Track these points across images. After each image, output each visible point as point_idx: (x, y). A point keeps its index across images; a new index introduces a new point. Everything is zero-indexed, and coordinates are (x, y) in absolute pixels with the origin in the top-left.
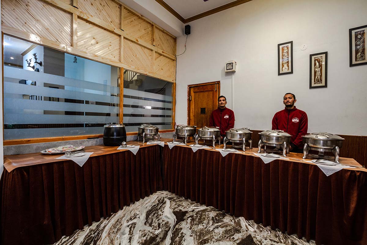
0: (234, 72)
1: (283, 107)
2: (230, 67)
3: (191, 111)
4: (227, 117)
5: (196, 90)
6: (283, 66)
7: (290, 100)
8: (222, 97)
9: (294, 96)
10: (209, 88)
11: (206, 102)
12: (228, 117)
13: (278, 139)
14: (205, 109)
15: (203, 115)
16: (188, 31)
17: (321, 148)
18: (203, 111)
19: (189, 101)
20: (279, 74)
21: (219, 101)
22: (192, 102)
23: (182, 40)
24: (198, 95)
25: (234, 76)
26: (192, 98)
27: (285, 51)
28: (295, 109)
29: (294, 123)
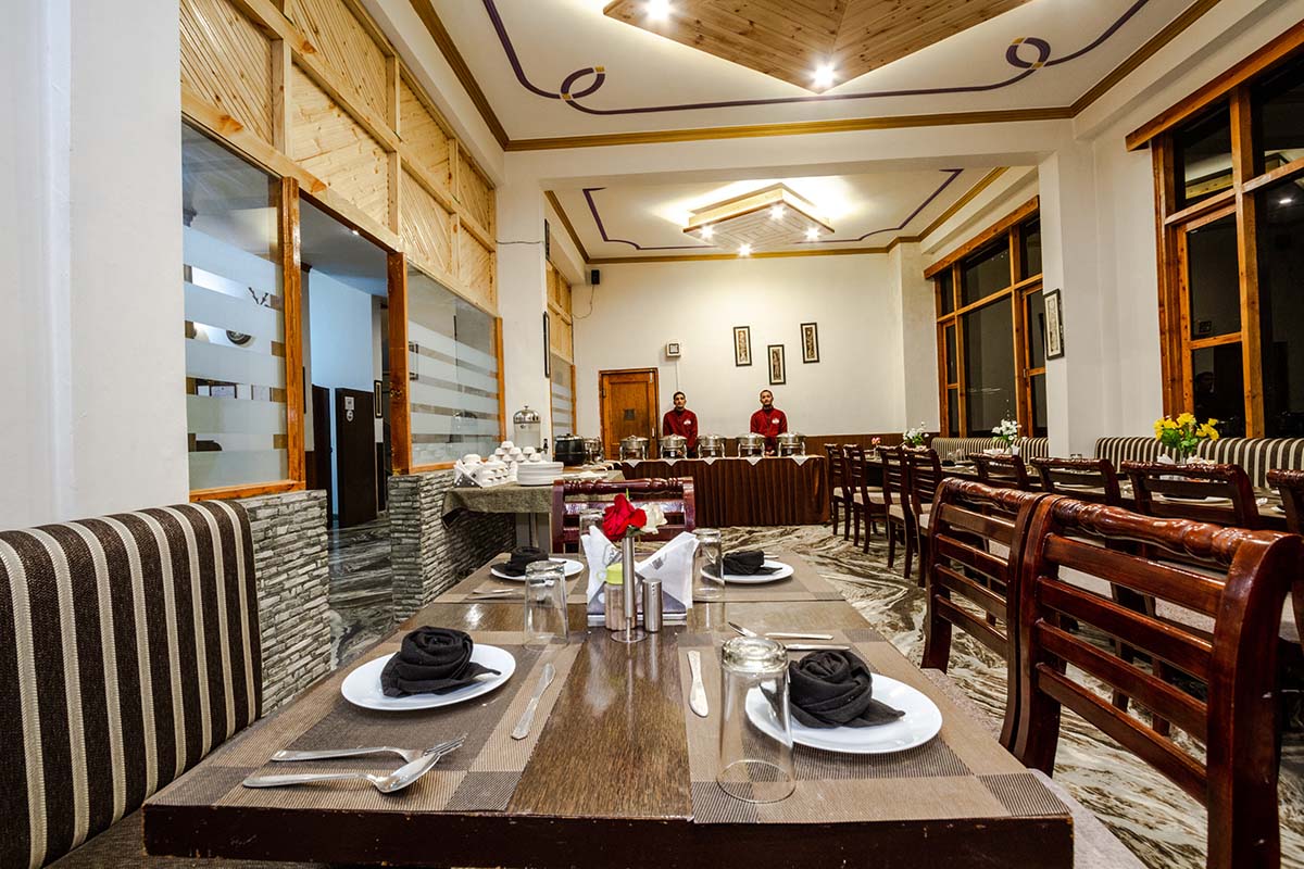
0: (679, 356)
2: (674, 349)
3: (606, 415)
4: (688, 422)
5: (615, 379)
6: (741, 356)
7: (769, 399)
8: (680, 393)
9: (771, 394)
10: (639, 377)
11: (633, 397)
12: (690, 422)
14: (633, 411)
15: (631, 422)
16: (595, 278)
17: (791, 445)
18: (628, 413)
19: (602, 397)
20: (738, 365)
21: (676, 399)
22: (606, 400)
23: (583, 292)
24: (619, 389)
25: (678, 363)
26: (607, 393)
27: (742, 336)
28: (773, 409)
29: (774, 425)
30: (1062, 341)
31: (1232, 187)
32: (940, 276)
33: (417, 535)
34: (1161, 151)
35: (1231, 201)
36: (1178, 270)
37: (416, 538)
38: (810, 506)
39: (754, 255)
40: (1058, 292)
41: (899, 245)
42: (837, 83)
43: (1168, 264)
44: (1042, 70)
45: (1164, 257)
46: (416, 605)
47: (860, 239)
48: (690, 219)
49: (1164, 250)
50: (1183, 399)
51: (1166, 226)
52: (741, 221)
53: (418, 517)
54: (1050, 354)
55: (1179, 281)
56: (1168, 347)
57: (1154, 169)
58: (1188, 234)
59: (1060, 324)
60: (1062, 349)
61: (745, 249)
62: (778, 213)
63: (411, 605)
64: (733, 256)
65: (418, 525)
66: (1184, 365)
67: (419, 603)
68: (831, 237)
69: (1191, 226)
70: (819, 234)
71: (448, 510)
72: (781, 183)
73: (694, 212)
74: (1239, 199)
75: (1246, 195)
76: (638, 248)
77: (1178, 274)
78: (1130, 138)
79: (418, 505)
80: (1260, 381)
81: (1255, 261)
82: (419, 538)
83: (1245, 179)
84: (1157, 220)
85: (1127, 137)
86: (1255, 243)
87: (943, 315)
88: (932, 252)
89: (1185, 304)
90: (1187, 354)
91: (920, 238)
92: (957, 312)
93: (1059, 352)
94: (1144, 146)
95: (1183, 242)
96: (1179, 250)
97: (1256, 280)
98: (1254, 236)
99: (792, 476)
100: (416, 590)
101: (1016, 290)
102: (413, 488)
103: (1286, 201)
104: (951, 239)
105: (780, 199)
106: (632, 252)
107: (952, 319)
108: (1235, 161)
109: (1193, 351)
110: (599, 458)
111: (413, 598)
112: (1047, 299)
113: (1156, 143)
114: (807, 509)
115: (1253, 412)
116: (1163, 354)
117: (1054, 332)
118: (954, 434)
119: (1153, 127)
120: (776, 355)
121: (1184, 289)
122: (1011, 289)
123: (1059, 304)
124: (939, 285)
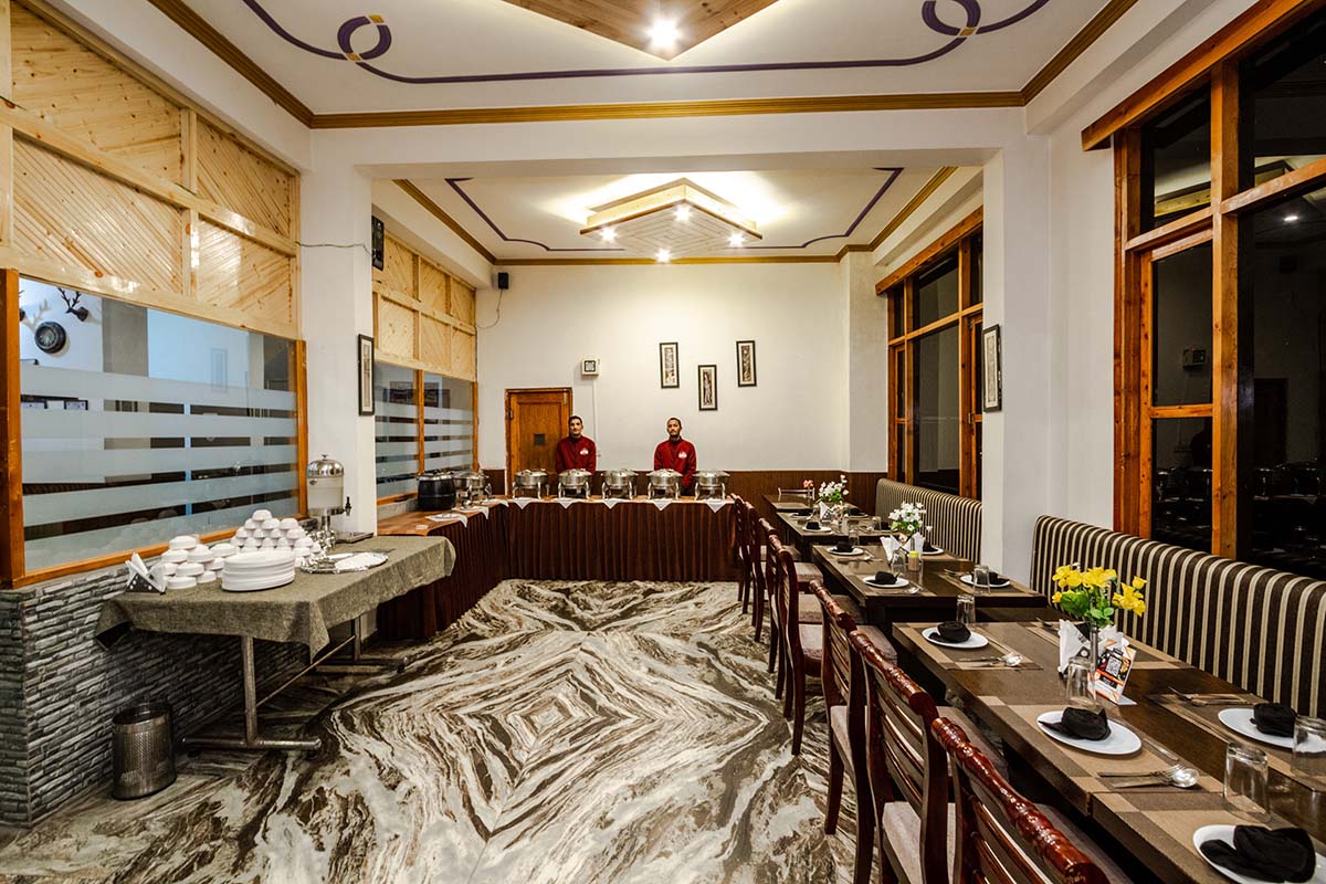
0: (597, 375)
1: (667, 437)
2: (590, 367)
3: (513, 440)
4: (585, 452)
5: (524, 399)
6: (667, 376)
7: (676, 429)
8: (576, 417)
9: (679, 422)
10: (551, 397)
11: (547, 424)
12: (587, 452)
13: (669, 480)
14: (543, 435)
15: (541, 448)
16: (503, 282)
17: (711, 487)
18: (539, 438)
19: (509, 419)
20: (663, 387)
21: (571, 424)
22: (513, 423)
23: (489, 298)
24: (528, 411)
25: (595, 383)
26: (516, 415)
27: (669, 353)
28: (681, 440)
29: (681, 459)
30: (1000, 390)
31: (1208, 205)
32: (891, 292)
33: (19, 677)
34: (1125, 153)
35: (1207, 224)
36: (1141, 311)
37: (18, 681)
38: (726, 560)
39: (674, 262)
40: (997, 328)
41: (849, 254)
42: (685, 47)
43: (1128, 302)
44: (973, 38)
45: (1123, 293)
46: (18, 775)
47: (804, 246)
48: (589, 218)
49: (1123, 283)
50: (1139, 482)
51: (1128, 252)
52: (646, 222)
53: (19, 651)
54: (987, 406)
55: (1141, 325)
56: (1123, 411)
57: (1116, 176)
58: (1155, 264)
59: (999, 369)
60: (1000, 401)
61: (664, 255)
62: (683, 215)
63: (12, 774)
64: (650, 261)
65: (19, 664)
66: (1142, 437)
67: (22, 772)
68: (758, 243)
69: (1158, 254)
70: (743, 240)
71: (107, 625)
72: (684, 179)
73: (593, 209)
74: (1218, 221)
75: (1227, 216)
76: (548, 249)
77: (1141, 317)
78: (1087, 134)
79: (19, 634)
80: (1234, 475)
81: (1235, 310)
82: (21, 681)
83: (1227, 195)
84: (1116, 242)
85: (1083, 132)
86: (1236, 283)
87: (896, 337)
88: (886, 262)
89: (1147, 359)
90: (1146, 423)
91: (872, 247)
92: (907, 336)
93: (996, 404)
94: (1103, 145)
95: (1147, 275)
96: (1142, 284)
97: (1235, 336)
98: (1235, 274)
99: (706, 525)
100: (18, 754)
101: (963, 317)
102: (12, 610)
103: (1291, 218)
104: (902, 250)
105: (683, 198)
106: (542, 254)
107: (902, 344)
108: (1214, 172)
109: (1154, 421)
110: (469, 502)
111: (14, 765)
112: (986, 336)
113: (1120, 141)
114: (722, 565)
115: (1223, 520)
116: (1117, 420)
117: (992, 378)
118: (901, 478)
119: (1114, 120)
120: (707, 376)
121: (1146, 336)
122: (958, 316)
123: (998, 343)
124: (892, 302)
